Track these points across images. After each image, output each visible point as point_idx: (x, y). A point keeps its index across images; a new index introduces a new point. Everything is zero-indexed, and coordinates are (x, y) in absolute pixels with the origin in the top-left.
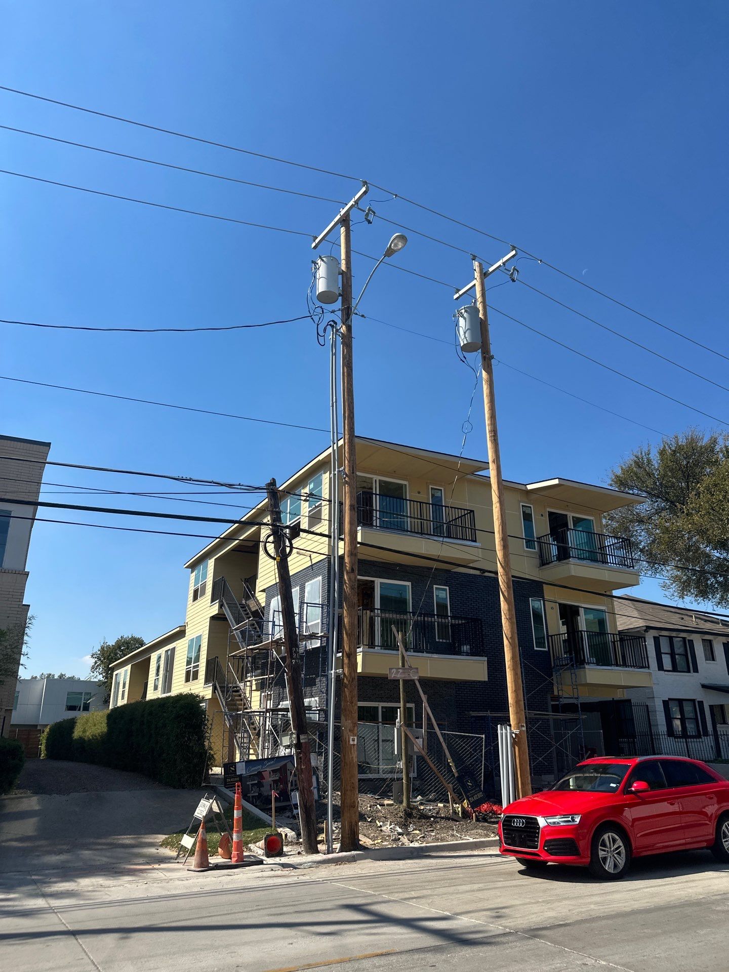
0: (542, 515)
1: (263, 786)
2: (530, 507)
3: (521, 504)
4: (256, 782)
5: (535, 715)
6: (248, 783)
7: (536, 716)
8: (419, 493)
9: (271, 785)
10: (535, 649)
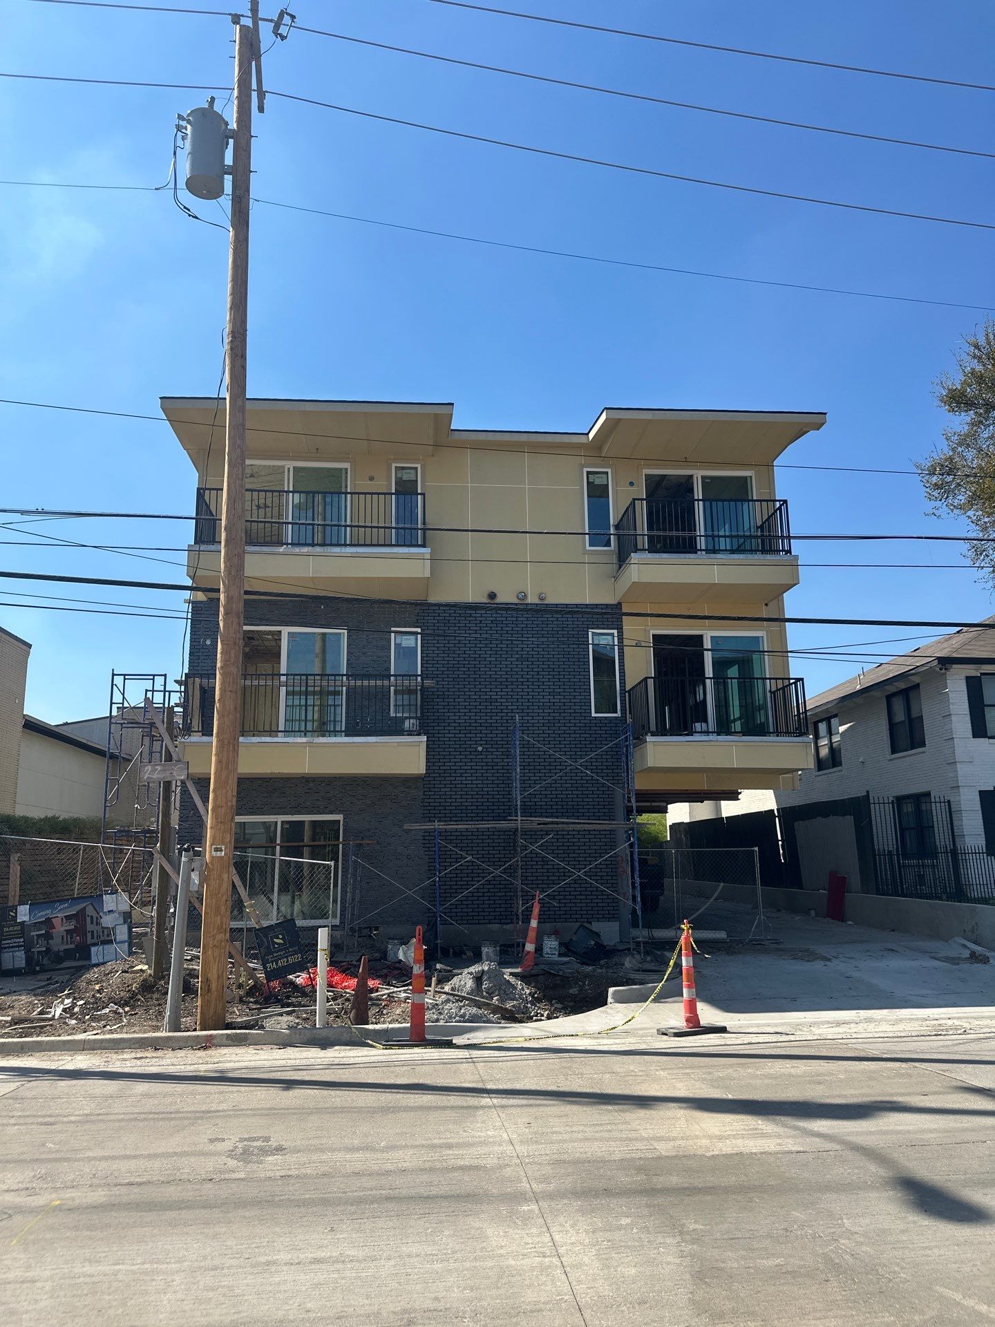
0: (632, 484)
1: (52, 938)
2: (607, 473)
3: (585, 470)
4: (44, 932)
5: (539, 824)
6: (32, 934)
7: (539, 826)
8: (372, 479)
9: (63, 936)
10: (594, 715)
